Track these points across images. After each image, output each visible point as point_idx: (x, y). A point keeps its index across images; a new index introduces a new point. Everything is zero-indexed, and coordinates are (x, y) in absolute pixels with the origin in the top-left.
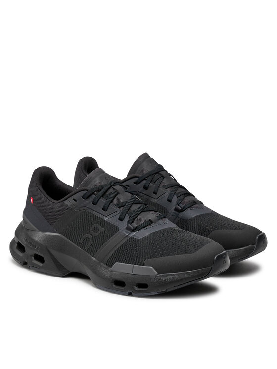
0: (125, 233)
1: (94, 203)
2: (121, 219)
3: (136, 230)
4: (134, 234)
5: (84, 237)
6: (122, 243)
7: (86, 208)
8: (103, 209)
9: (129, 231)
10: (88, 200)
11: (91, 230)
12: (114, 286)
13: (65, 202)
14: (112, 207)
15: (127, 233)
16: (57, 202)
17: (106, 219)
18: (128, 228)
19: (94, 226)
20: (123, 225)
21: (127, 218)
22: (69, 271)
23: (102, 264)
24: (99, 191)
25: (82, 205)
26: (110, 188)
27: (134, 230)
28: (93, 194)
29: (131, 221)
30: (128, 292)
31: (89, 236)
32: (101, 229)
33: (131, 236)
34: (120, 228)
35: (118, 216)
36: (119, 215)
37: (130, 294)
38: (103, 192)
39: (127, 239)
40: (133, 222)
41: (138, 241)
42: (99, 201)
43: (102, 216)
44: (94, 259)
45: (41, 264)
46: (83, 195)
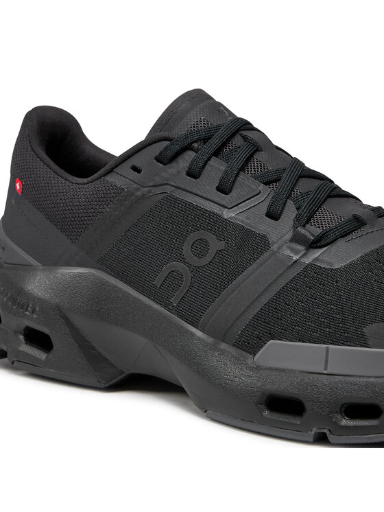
0: (288, 252)
1: (193, 173)
2: (273, 215)
3: (322, 243)
4: (317, 253)
5: (166, 269)
6: (282, 283)
7: (168, 189)
8: (218, 189)
9: (301, 248)
10: (174, 164)
11: (186, 249)
12: (267, 413)
13: (108, 178)
14: (246, 182)
15: (296, 252)
16: (85, 180)
17: (227, 214)
18: (297, 239)
19: (193, 237)
20: (280, 232)
21: (290, 212)
22: (122, 372)
23: (223, 346)
24: (205, 140)
25: (158, 180)
26: (233, 135)
27: (315, 244)
28: (188, 147)
29: (303, 220)
30: (315, 430)
31: (181, 267)
32: (215, 245)
33: (308, 260)
34: (272, 238)
35: (264, 208)
36: (266, 204)
37: (321, 440)
38: (215, 142)
39: (298, 269)
40: (308, 221)
41: (333, 274)
42: (207, 167)
43: (216, 209)
44: (199, 333)
45: (42, 356)
46: (161, 154)
